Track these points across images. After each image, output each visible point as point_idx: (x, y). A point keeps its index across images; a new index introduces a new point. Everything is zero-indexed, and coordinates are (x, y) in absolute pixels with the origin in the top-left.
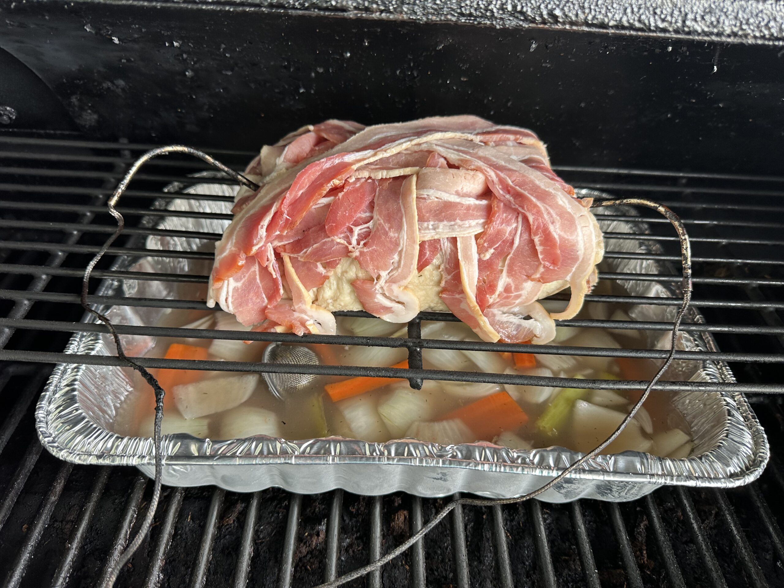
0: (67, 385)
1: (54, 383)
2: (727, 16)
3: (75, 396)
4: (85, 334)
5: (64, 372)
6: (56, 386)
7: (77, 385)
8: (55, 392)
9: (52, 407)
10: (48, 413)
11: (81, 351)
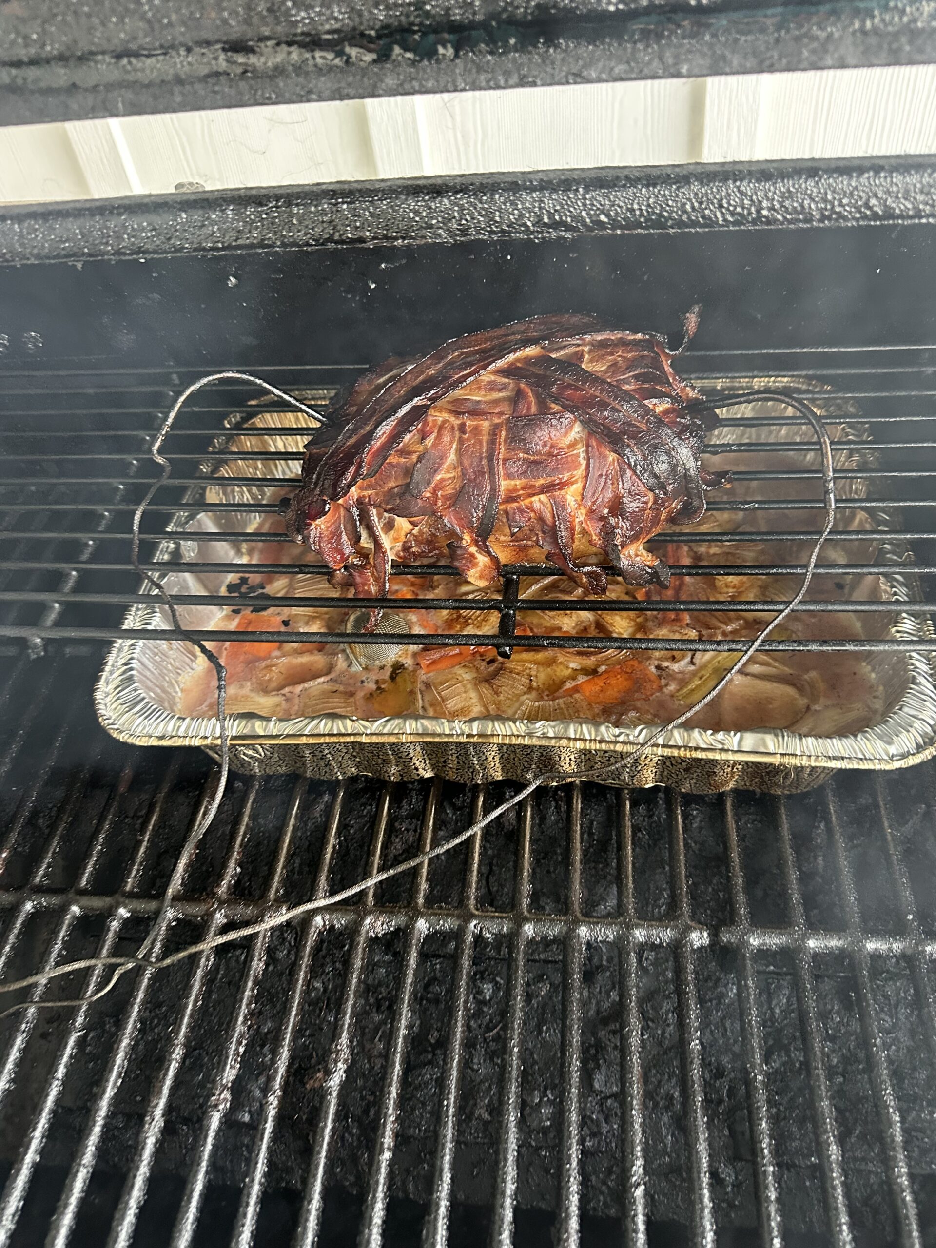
0: (125, 664)
1: (110, 663)
2: (812, 199)
3: (132, 676)
4: (140, 606)
5: (120, 650)
6: (113, 666)
7: (135, 664)
8: (112, 672)
9: (111, 686)
10: (107, 695)
11: (138, 626)
